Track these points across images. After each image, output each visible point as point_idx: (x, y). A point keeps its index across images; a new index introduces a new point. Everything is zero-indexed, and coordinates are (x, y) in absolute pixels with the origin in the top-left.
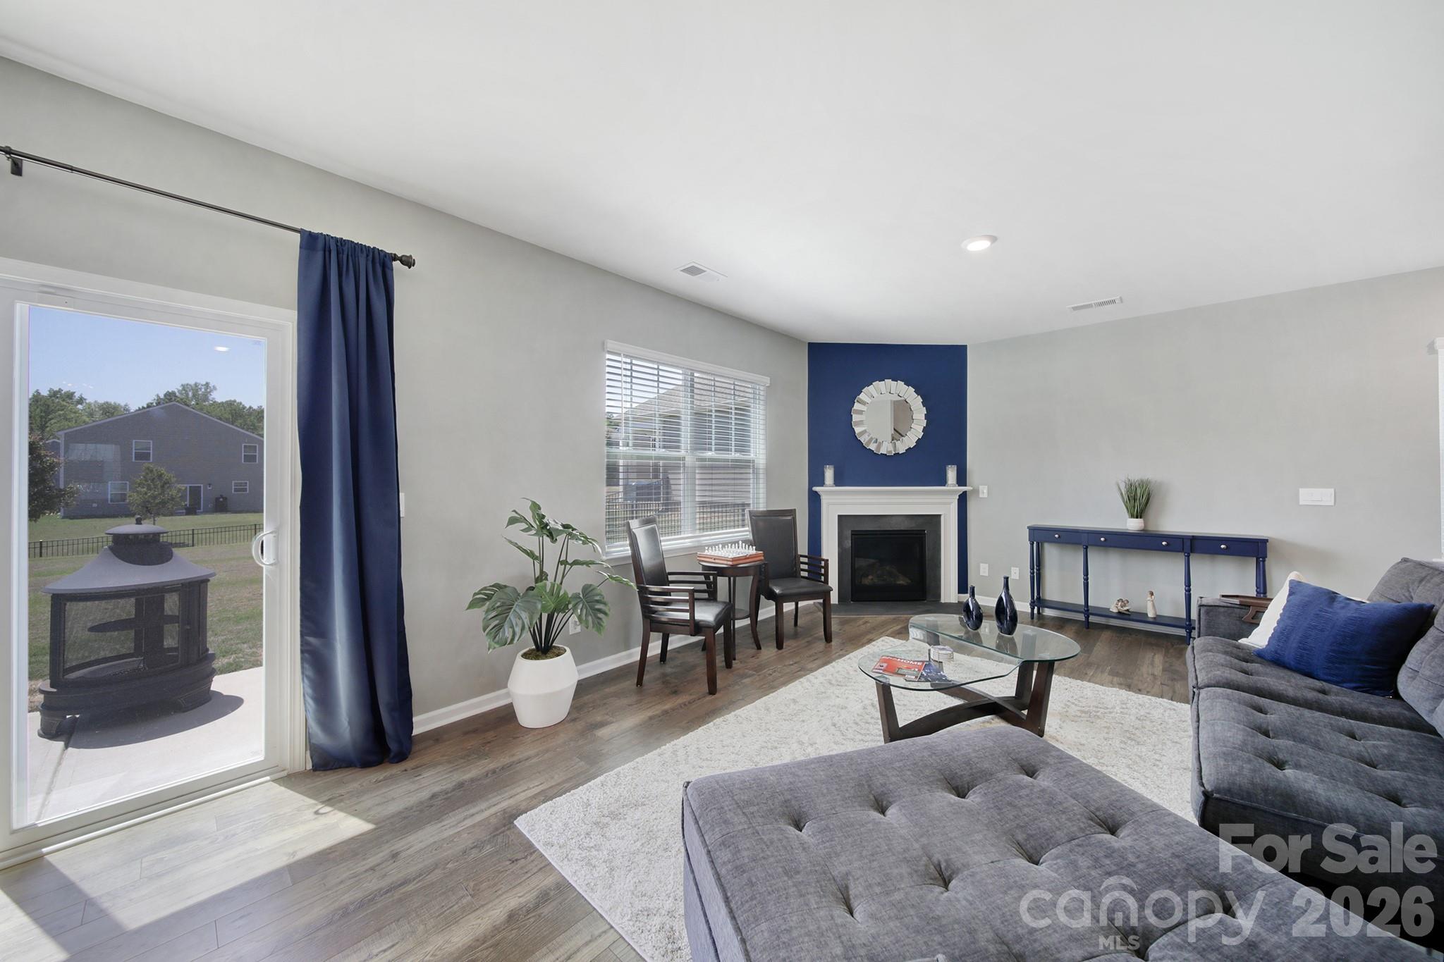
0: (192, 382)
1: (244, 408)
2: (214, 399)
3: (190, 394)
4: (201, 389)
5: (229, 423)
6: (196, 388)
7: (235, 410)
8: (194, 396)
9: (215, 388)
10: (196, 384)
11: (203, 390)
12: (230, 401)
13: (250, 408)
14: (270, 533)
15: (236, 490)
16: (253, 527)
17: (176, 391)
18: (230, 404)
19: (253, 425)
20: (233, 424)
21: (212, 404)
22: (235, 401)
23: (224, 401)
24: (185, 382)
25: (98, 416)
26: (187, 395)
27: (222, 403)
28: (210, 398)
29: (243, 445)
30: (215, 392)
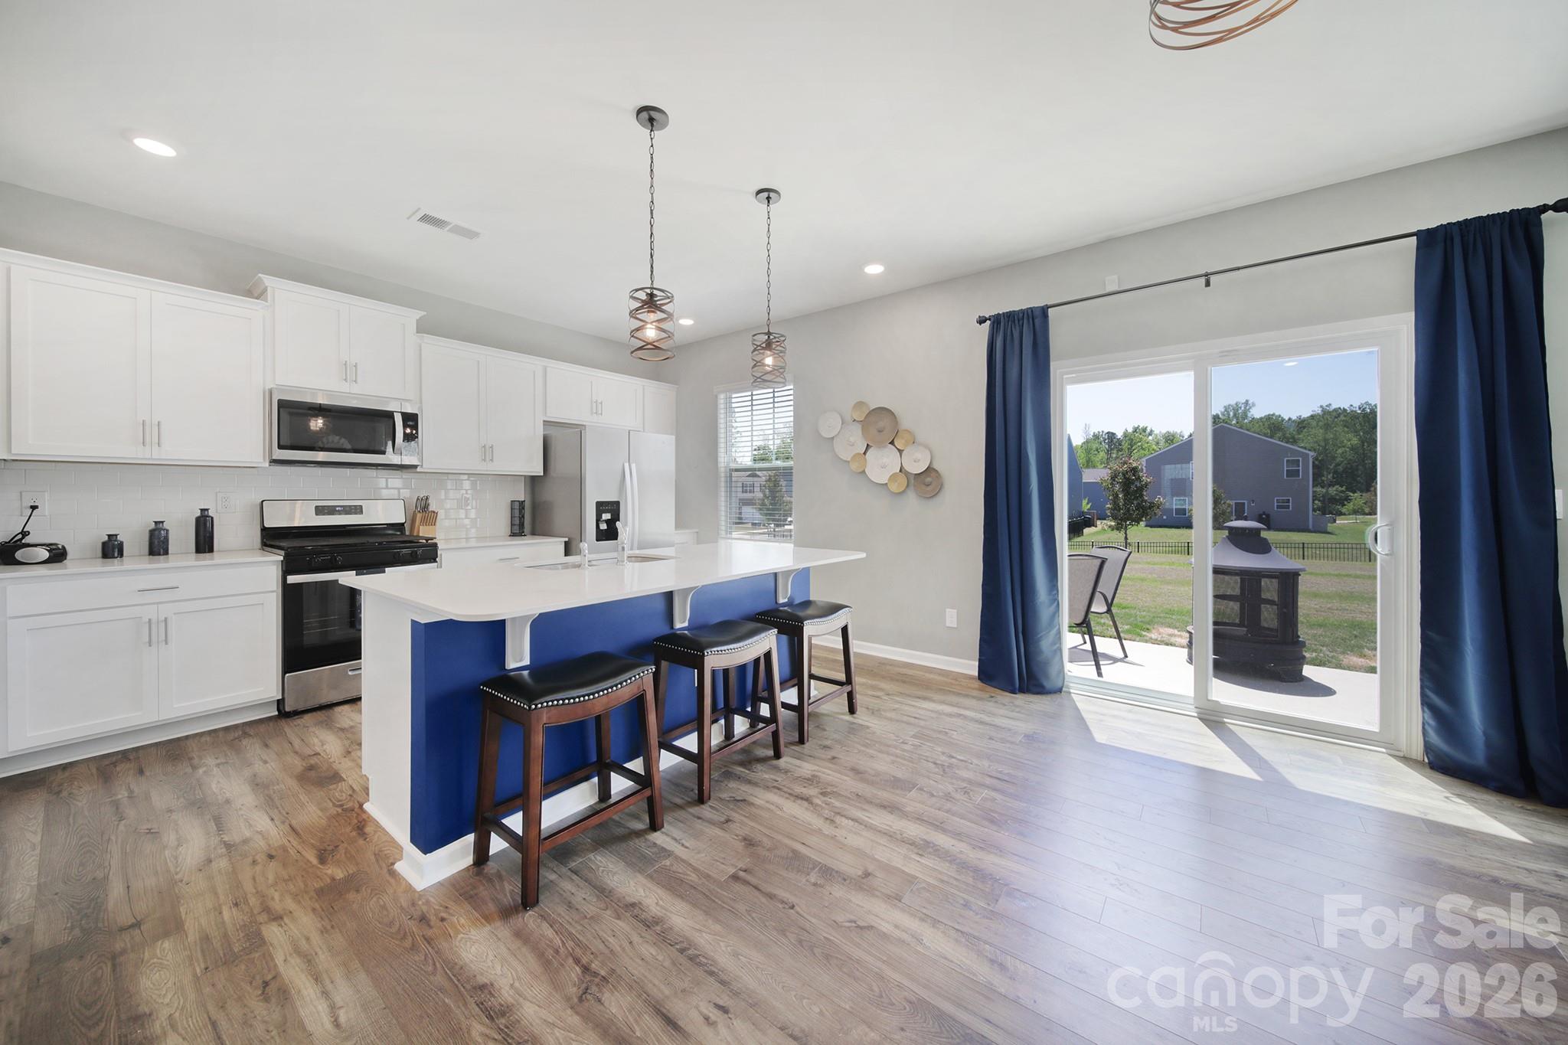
0: (1233, 403)
1: (1283, 420)
2: (1252, 415)
3: (1231, 414)
4: (1241, 408)
5: (1267, 437)
6: (1236, 409)
7: (1273, 424)
8: (1235, 415)
9: (1254, 405)
10: (1236, 404)
11: (1243, 408)
12: (1269, 415)
13: (1290, 419)
14: (1386, 525)
15: (1278, 507)
16: (1301, 546)
17: (1219, 413)
18: (1269, 418)
19: (1293, 438)
20: (1271, 438)
21: (1251, 421)
22: (1273, 415)
23: (1263, 416)
24: (1226, 404)
25: (1162, 443)
26: (1229, 415)
27: (1261, 418)
28: (1249, 415)
29: (1285, 459)
30: (1253, 408)
